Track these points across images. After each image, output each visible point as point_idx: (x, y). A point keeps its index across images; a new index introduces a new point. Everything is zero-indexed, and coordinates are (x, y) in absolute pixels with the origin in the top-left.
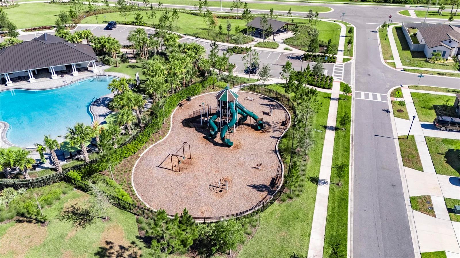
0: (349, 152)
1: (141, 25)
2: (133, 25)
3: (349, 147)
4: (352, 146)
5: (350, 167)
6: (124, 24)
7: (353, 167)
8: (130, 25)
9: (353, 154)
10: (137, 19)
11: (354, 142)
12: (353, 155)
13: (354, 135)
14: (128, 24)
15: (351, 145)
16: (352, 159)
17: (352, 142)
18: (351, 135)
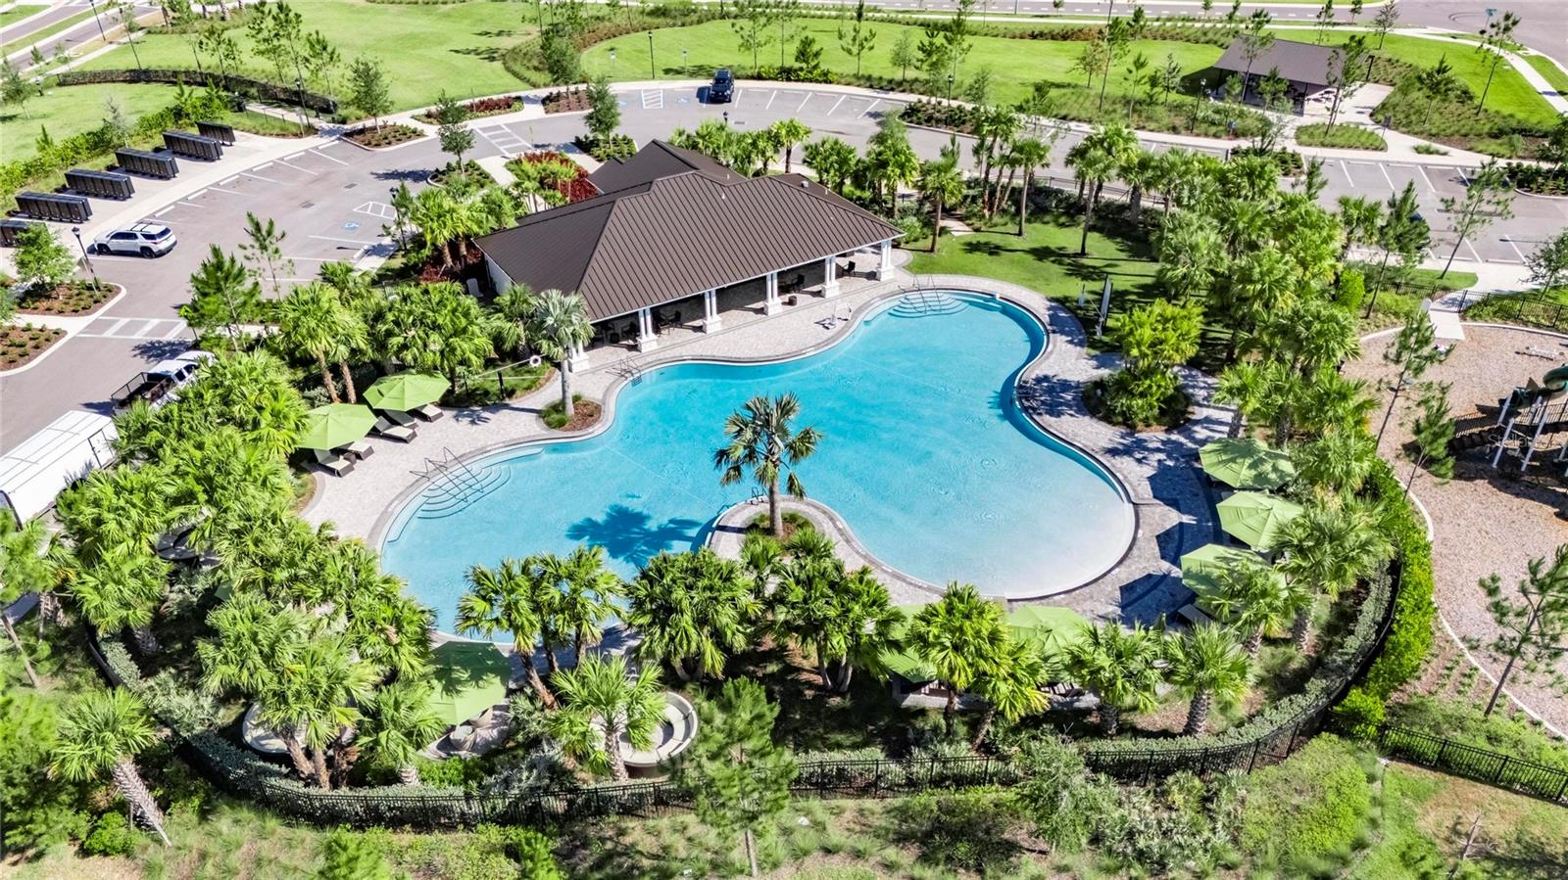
1: (817, 81)
2: (789, 79)
6: (752, 78)
8: (776, 79)
10: (802, 55)
14: (770, 79)
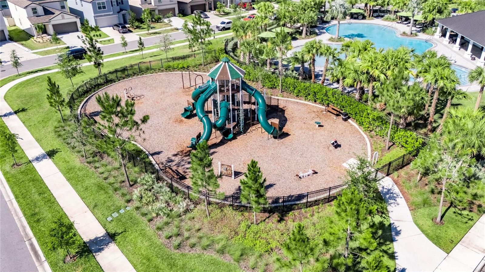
0: (26, 218)
3: (32, 228)
4: (26, 234)
5: (12, 196)
7: (7, 199)
9: (16, 221)
11: (29, 247)
12: (16, 218)
13: (37, 264)
15: (31, 234)
16: (15, 211)
17: (32, 245)
18: (43, 258)
